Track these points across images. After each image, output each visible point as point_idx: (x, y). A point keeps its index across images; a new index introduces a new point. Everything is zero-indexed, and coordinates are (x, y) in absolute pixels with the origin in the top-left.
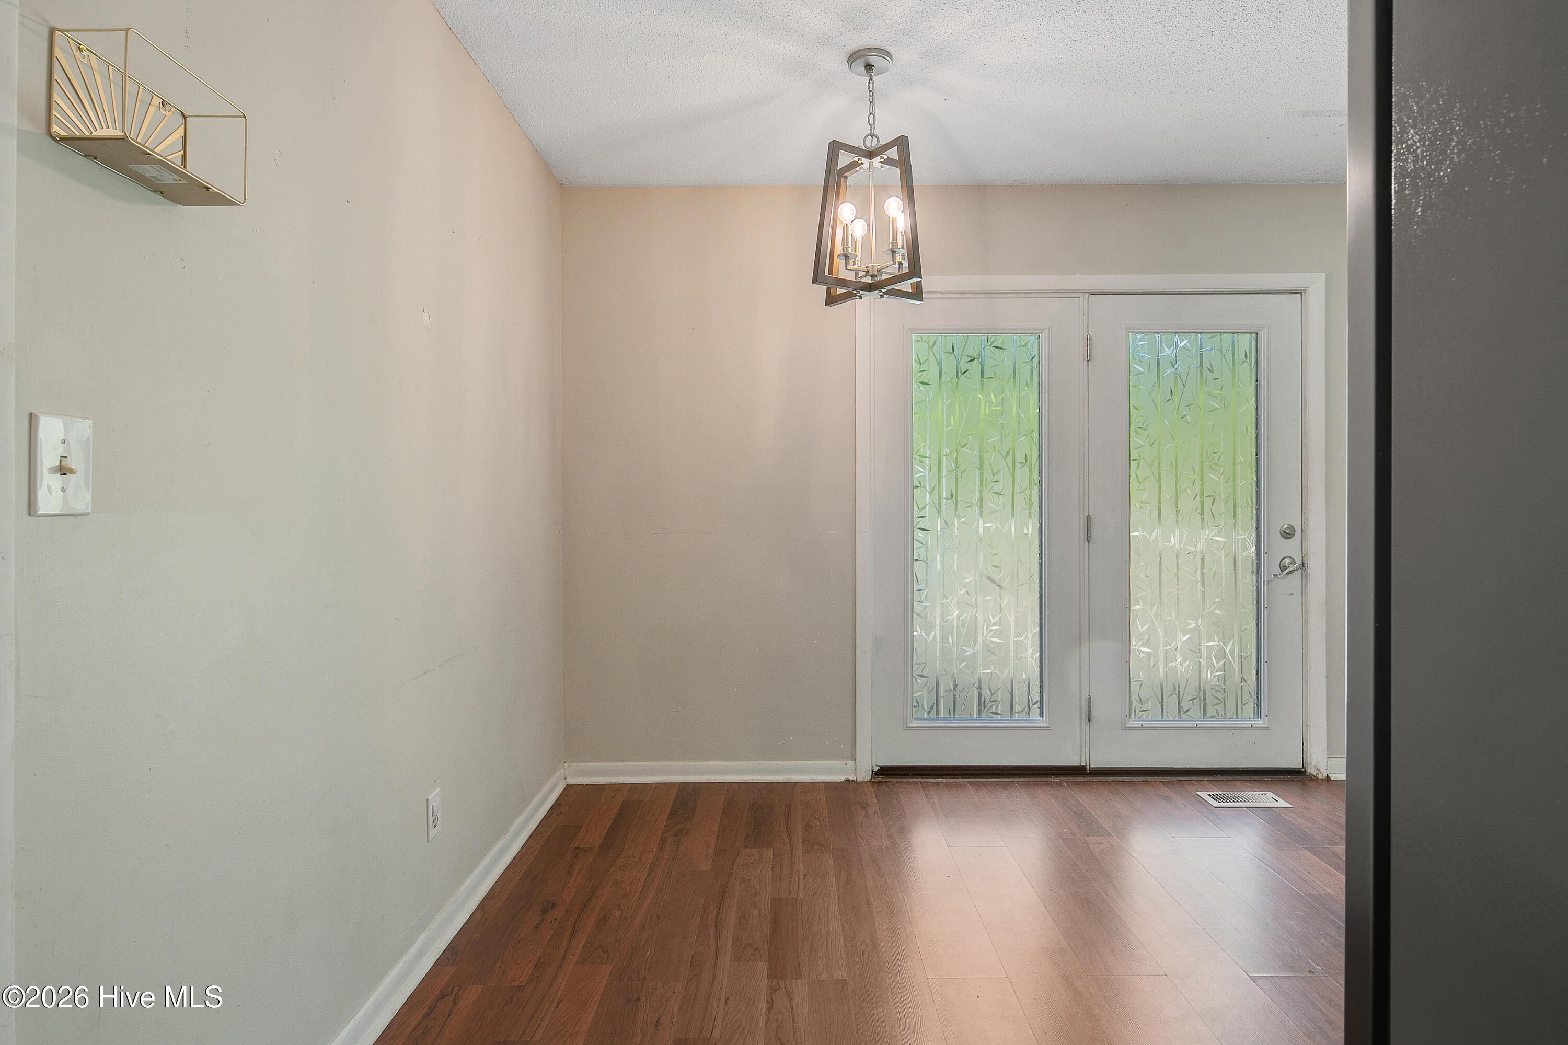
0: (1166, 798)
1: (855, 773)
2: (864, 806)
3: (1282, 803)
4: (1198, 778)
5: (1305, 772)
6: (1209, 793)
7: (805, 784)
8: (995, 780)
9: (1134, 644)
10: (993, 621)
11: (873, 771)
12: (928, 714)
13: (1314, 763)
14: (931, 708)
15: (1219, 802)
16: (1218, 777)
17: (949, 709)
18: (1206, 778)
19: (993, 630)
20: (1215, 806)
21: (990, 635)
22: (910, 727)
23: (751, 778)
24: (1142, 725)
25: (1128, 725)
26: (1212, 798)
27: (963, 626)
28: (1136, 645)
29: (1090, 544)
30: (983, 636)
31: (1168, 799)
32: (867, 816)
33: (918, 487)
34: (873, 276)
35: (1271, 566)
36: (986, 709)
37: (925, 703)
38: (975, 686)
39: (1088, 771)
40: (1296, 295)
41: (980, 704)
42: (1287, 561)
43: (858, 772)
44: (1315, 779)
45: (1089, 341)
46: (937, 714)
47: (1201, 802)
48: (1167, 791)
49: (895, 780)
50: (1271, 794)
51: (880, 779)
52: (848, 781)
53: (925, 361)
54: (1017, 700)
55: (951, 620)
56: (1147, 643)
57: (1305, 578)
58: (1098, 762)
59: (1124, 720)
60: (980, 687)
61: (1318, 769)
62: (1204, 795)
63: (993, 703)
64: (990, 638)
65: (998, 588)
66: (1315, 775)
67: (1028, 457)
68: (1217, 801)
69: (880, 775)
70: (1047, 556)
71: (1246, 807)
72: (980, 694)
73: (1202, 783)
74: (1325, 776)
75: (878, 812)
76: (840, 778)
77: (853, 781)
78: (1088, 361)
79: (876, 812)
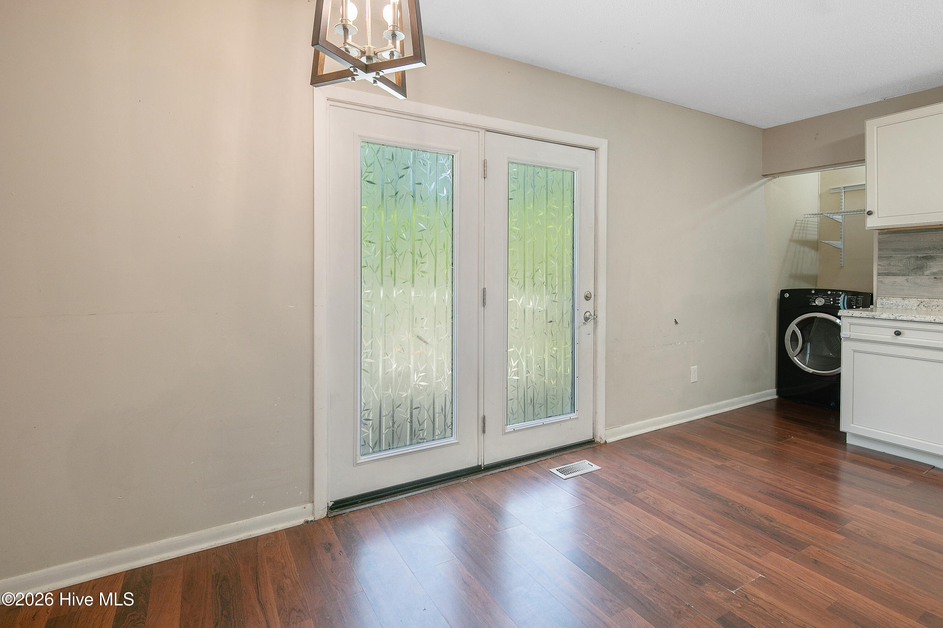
0: (535, 479)
1: (313, 514)
2: (329, 547)
3: (595, 467)
4: (545, 458)
5: (594, 441)
6: (557, 468)
7: (267, 537)
8: (424, 490)
9: (509, 375)
10: (421, 370)
11: (328, 507)
12: (373, 449)
13: (599, 435)
14: (375, 444)
15: (565, 474)
16: (555, 455)
17: (389, 442)
18: (549, 457)
19: (421, 376)
20: (564, 478)
21: (419, 380)
22: (358, 464)
23: (210, 545)
24: (514, 430)
25: (507, 431)
26: (560, 472)
27: (399, 375)
28: (510, 375)
29: (485, 308)
30: (414, 381)
31: (536, 479)
32: (334, 559)
33: (366, 267)
34: (369, 58)
35: (579, 319)
36: (416, 437)
37: (371, 440)
38: (408, 421)
39: (483, 468)
40: (593, 151)
41: (411, 434)
42: (588, 314)
43: (316, 513)
44: (600, 445)
45: (485, 162)
46: (380, 447)
47: (555, 477)
48: (532, 472)
49: (348, 511)
50: (587, 462)
51: (335, 513)
52: (307, 522)
53: (371, 164)
54: (437, 427)
55: (391, 371)
56: (517, 374)
57: (596, 323)
58: (489, 461)
59: (504, 427)
60: (411, 422)
61: (601, 438)
62: (554, 470)
63: (421, 432)
64: (419, 382)
65: (424, 344)
66: (599, 441)
67: (446, 245)
68: (563, 474)
69: (335, 509)
70: (458, 318)
71: (580, 475)
72: (411, 427)
73: (548, 461)
74: (604, 441)
75: (343, 551)
76: (300, 521)
77: (312, 521)
78: (484, 178)
79: (341, 551)
